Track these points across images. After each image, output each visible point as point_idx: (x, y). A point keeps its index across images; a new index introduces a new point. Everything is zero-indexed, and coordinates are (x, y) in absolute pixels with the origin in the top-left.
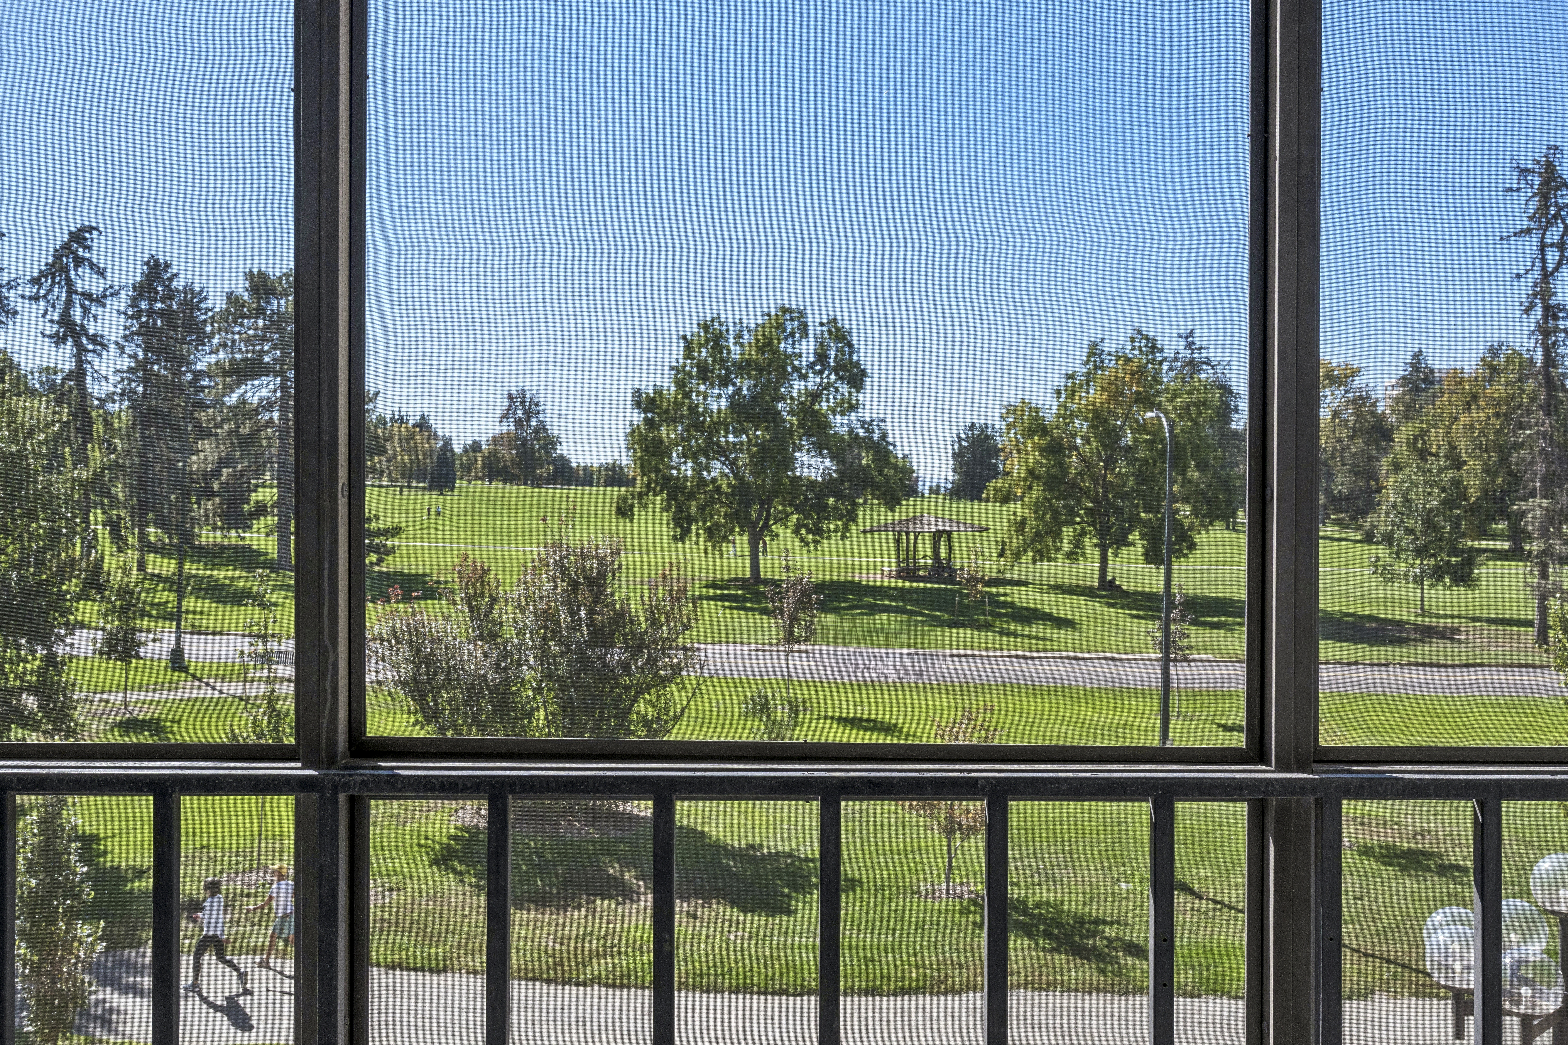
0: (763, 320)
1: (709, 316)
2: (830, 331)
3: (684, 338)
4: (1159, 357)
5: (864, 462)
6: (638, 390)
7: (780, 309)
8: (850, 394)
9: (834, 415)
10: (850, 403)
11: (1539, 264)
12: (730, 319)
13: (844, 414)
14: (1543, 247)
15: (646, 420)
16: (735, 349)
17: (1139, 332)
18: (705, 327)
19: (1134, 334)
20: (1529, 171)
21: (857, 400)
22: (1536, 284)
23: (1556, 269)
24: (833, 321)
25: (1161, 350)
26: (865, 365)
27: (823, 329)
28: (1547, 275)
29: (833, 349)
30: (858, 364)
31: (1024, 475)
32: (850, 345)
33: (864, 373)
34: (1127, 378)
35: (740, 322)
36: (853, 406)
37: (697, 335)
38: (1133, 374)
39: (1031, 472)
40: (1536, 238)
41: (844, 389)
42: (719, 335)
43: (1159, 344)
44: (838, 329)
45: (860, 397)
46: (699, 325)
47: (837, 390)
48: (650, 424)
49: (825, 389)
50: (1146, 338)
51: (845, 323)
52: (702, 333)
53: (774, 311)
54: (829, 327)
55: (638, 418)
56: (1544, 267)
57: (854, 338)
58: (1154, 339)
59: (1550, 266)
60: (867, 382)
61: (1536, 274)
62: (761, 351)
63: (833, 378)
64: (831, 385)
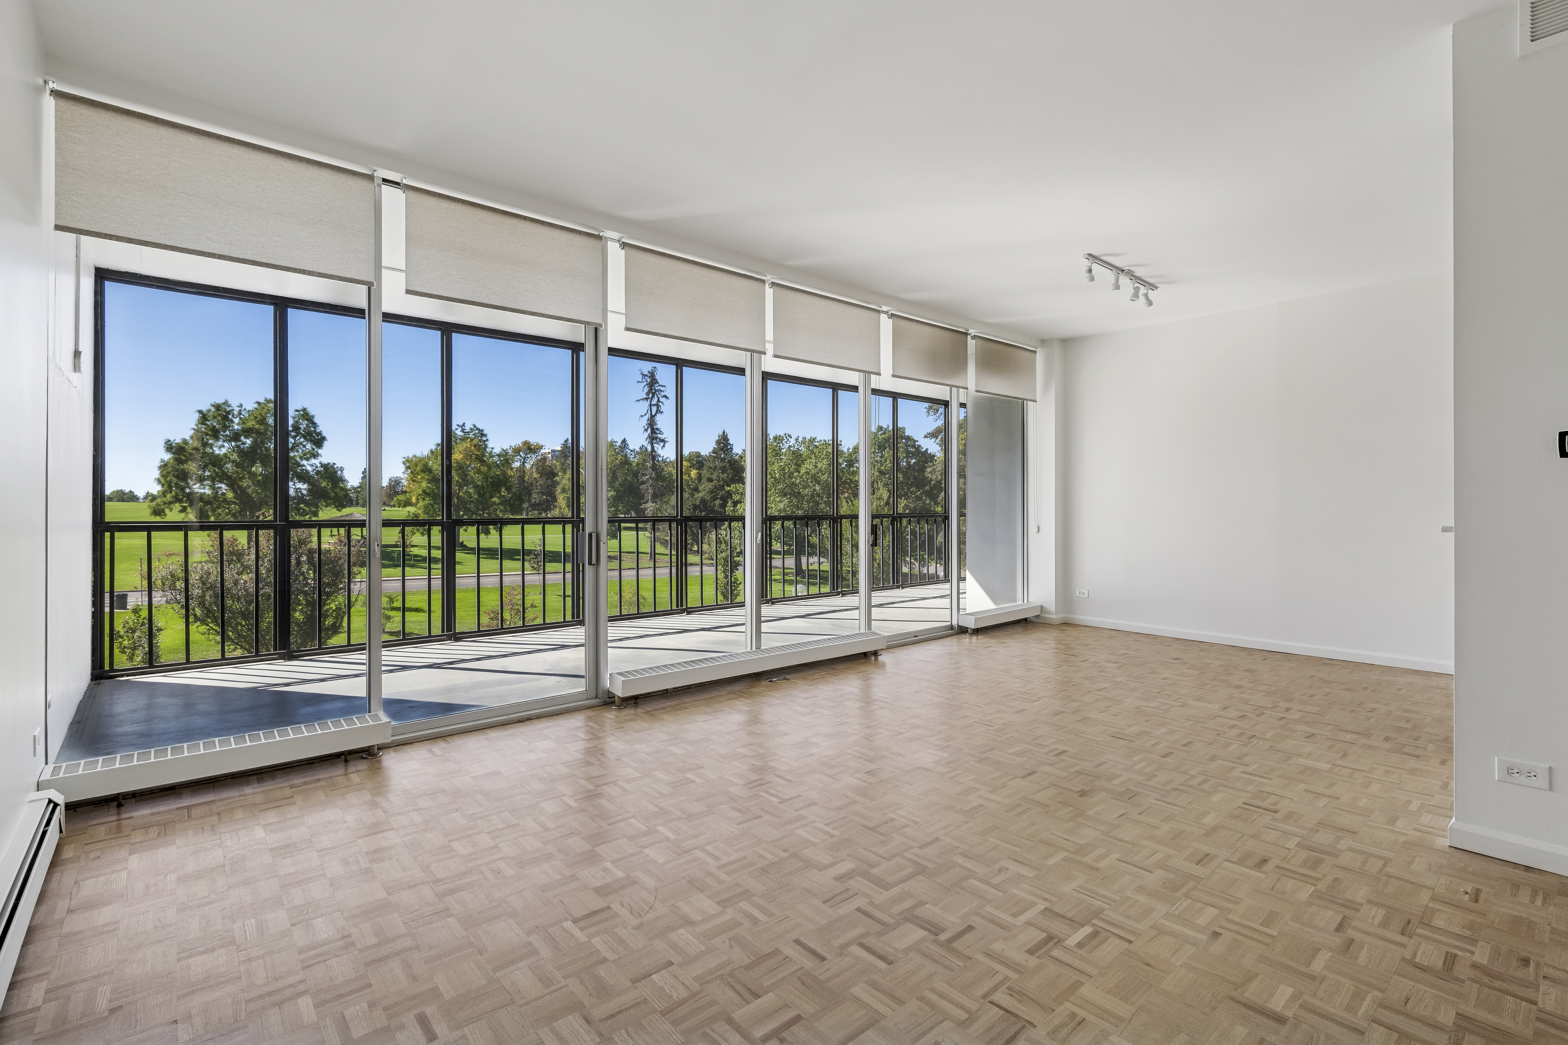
0: (256, 406)
1: (220, 401)
2: (302, 415)
3: (200, 412)
4: (484, 439)
5: (323, 485)
6: (169, 441)
7: (266, 400)
8: (313, 449)
9: (302, 460)
10: (313, 454)
11: (649, 412)
12: (234, 404)
13: (307, 459)
14: (651, 405)
15: (176, 459)
16: (237, 420)
17: (475, 426)
18: (218, 407)
19: (472, 427)
20: (646, 375)
21: (318, 453)
22: (648, 420)
23: (655, 415)
24: (304, 410)
25: (485, 436)
26: (324, 434)
27: (297, 413)
28: (652, 417)
29: (303, 425)
30: (319, 434)
31: (421, 492)
32: (314, 424)
33: (324, 439)
34: (472, 448)
35: (241, 406)
36: (315, 456)
37: (209, 411)
38: (475, 446)
39: (424, 491)
40: (648, 403)
41: (309, 446)
42: (228, 413)
43: (485, 432)
44: (307, 414)
45: (320, 451)
46: (213, 405)
47: (304, 446)
48: (179, 461)
49: (298, 446)
50: (478, 429)
51: (312, 411)
52: (213, 409)
53: (262, 401)
54: (302, 413)
55: (167, 457)
56: (651, 413)
57: (316, 420)
58: (482, 430)
59: (653, 413)
60: (326, 443)
61: (648, 415)
62: (259, 422)
63: (302, 440)
64: (301, 443)
